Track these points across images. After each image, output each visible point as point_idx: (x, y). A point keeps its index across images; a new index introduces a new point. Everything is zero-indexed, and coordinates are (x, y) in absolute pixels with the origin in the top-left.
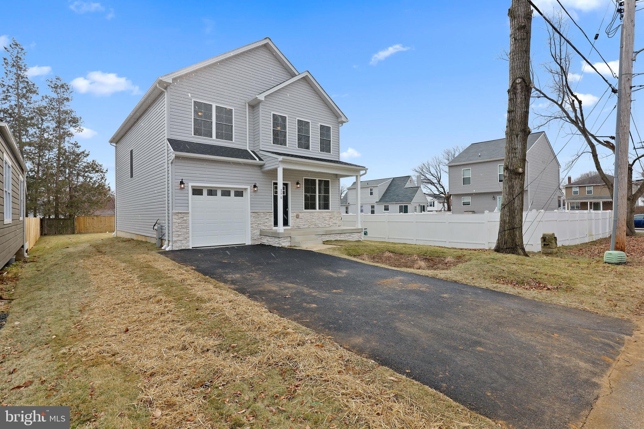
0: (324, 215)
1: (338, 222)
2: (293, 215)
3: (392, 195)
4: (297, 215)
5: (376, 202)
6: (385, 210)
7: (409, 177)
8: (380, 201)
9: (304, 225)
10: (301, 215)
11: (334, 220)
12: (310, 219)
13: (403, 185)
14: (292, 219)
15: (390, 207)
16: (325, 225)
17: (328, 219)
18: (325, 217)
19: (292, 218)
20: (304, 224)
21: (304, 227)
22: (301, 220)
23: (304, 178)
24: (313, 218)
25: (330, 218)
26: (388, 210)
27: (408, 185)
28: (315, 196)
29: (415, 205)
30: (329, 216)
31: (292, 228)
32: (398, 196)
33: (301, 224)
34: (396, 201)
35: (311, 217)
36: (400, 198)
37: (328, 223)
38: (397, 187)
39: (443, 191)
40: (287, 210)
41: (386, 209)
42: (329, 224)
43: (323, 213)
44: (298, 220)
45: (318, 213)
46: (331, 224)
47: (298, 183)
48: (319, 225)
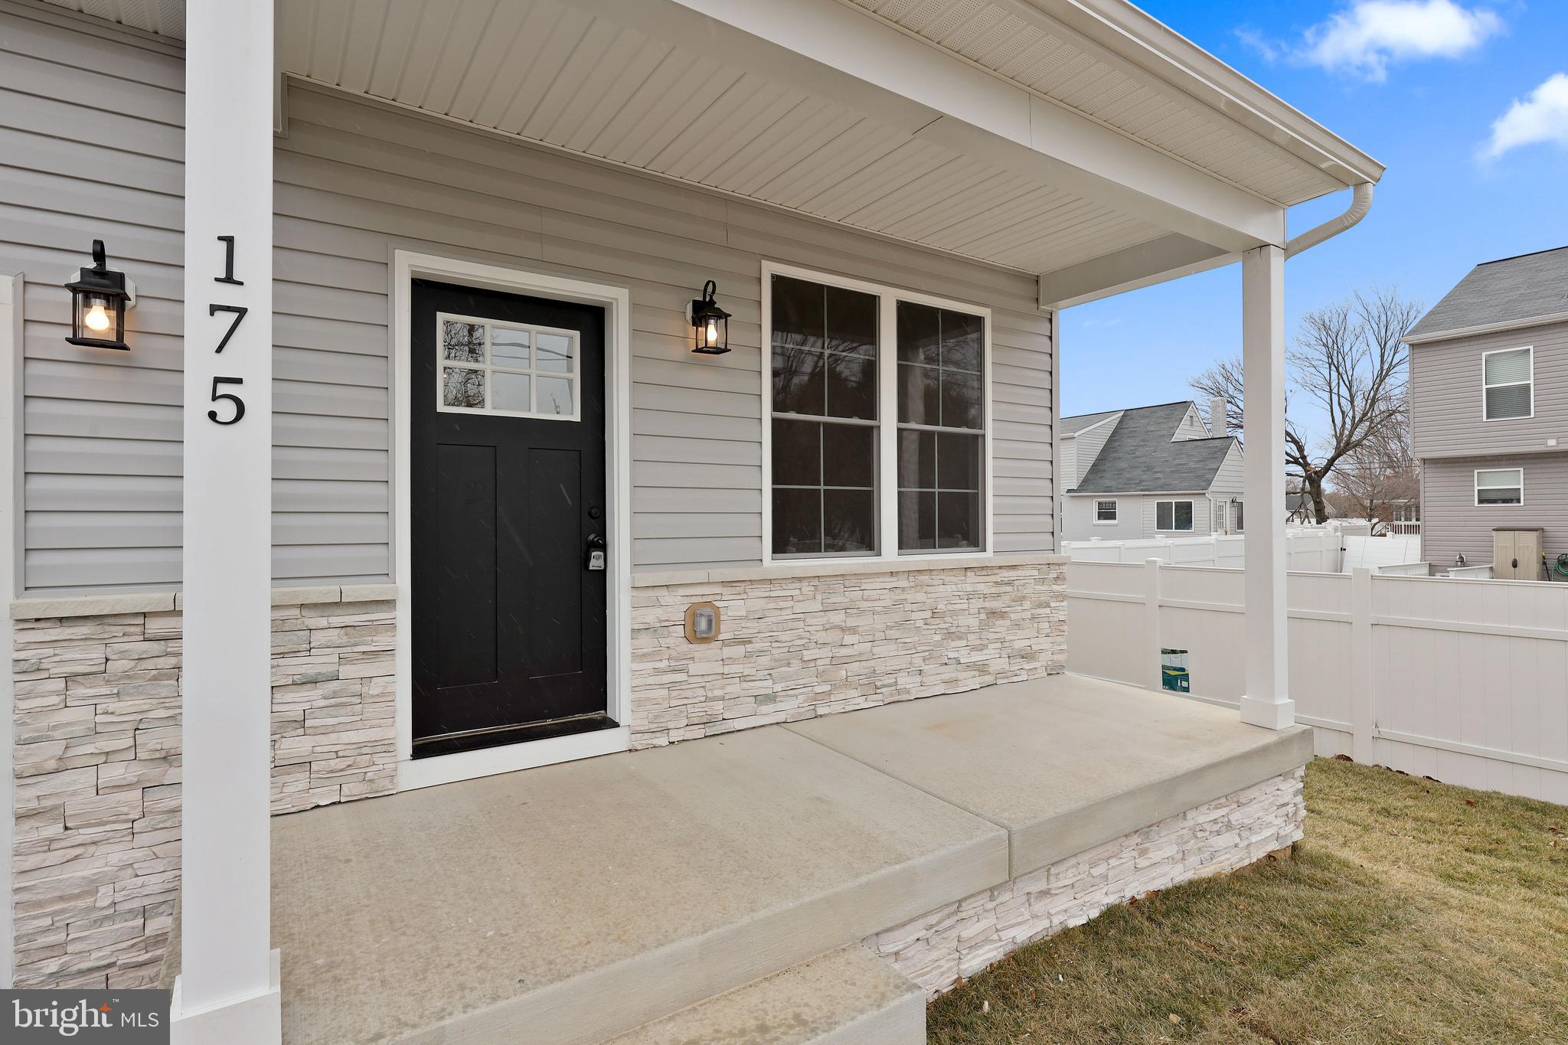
0: (945, 591)
1: (1044, 643)
2: (651, 616)
3: (1124, 465)
4: (693, 614)
5: (1069, 491)
6: (1101, 516)
7: (1185, 405)
8: (1081, 488)
9: (771, 698)
10: (733, 608)
11: (1017, 625)
12: (822, 637)
13: (1165, 433)
14: (636, 657)
15: (1122, 507)
16: (949, 673)
17: (974, 622)
18: (954, 613)
19: (646, 642)
20: (764, 687)
21: (768, 714)
22: (738, 651)
23: (770, 268)
24: (853, 630)
25: (993, 613)
26: (1112, 516)
27: (1184, 432)
28: (865, 442)
29: (1221, 499)
30: (976, 604)
31: (640, 742)
32: (1149, 468)
33: (734, 688)
34: (1146, 490)
35: (837, 618)
36: (1158, 475)
37: (976, 657)
38: (1144, 441)
39: (1297, 454)
40: (595, 564)
41: (1107, 513)
42: (982, 668)
43: (937, 579)
44: (705, 659)
45: (892, 582)
46: (998, 664)
47: (704, 311)
48: (904, 681)
